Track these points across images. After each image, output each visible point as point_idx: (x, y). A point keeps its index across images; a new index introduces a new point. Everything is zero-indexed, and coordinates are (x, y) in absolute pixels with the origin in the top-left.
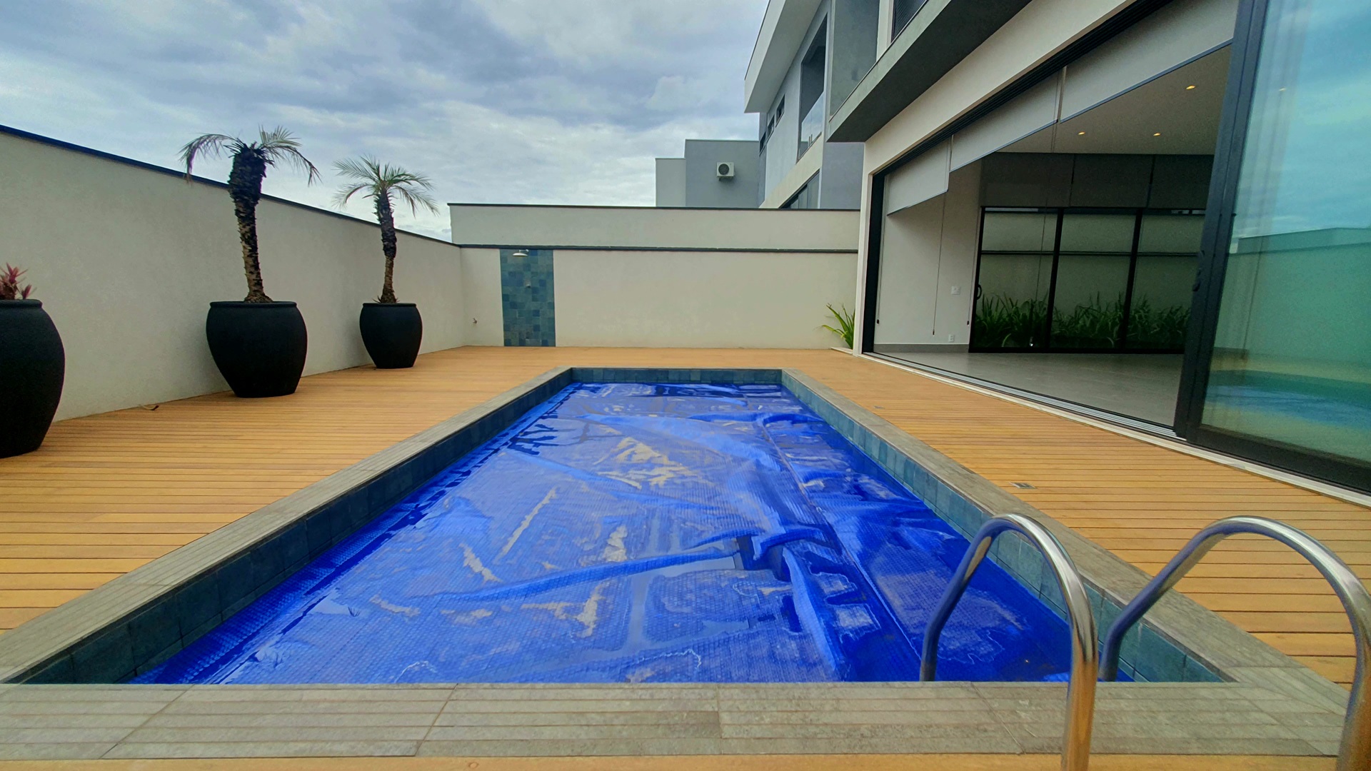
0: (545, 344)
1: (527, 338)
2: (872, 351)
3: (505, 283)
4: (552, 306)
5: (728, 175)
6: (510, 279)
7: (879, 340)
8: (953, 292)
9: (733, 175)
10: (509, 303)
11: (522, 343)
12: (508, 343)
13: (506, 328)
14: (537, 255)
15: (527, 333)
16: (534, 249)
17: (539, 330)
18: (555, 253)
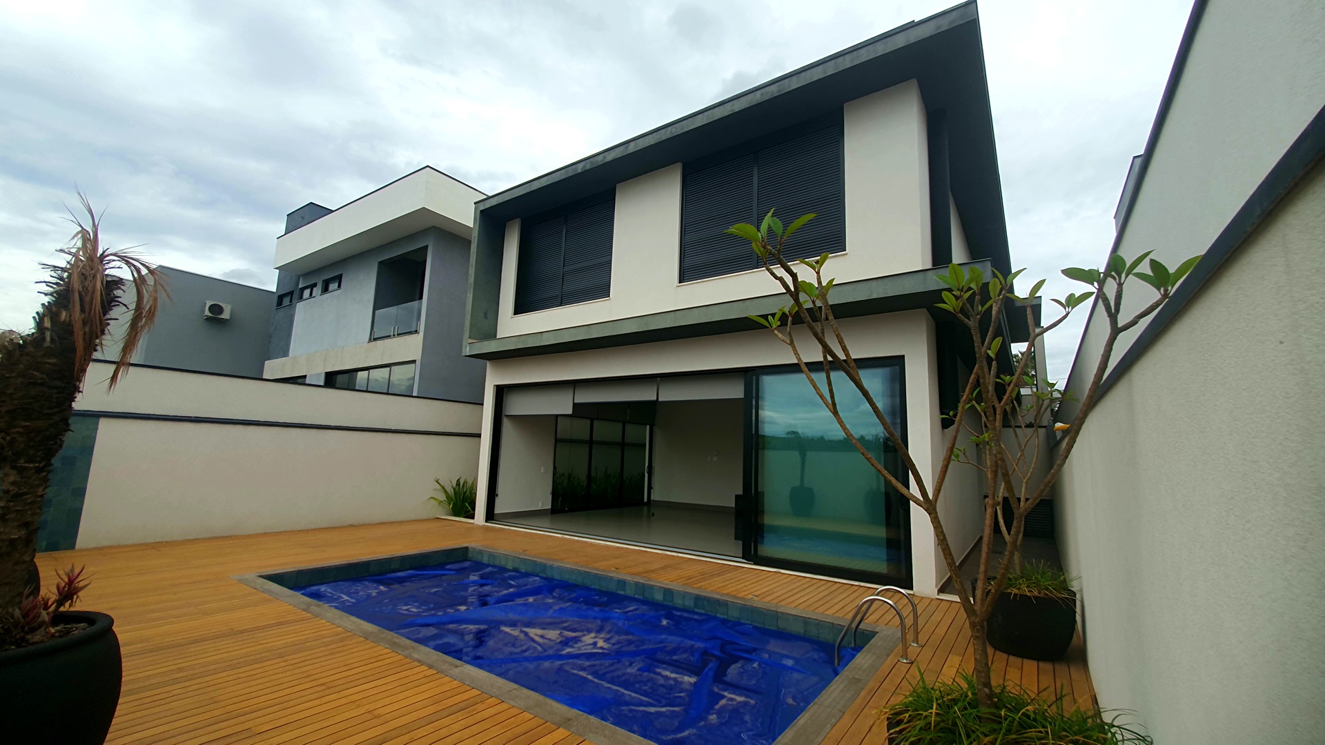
2: (493, 520)
5: (222, 316)
7: (497, 510)
8: (542, 471)
9: (228, 318)
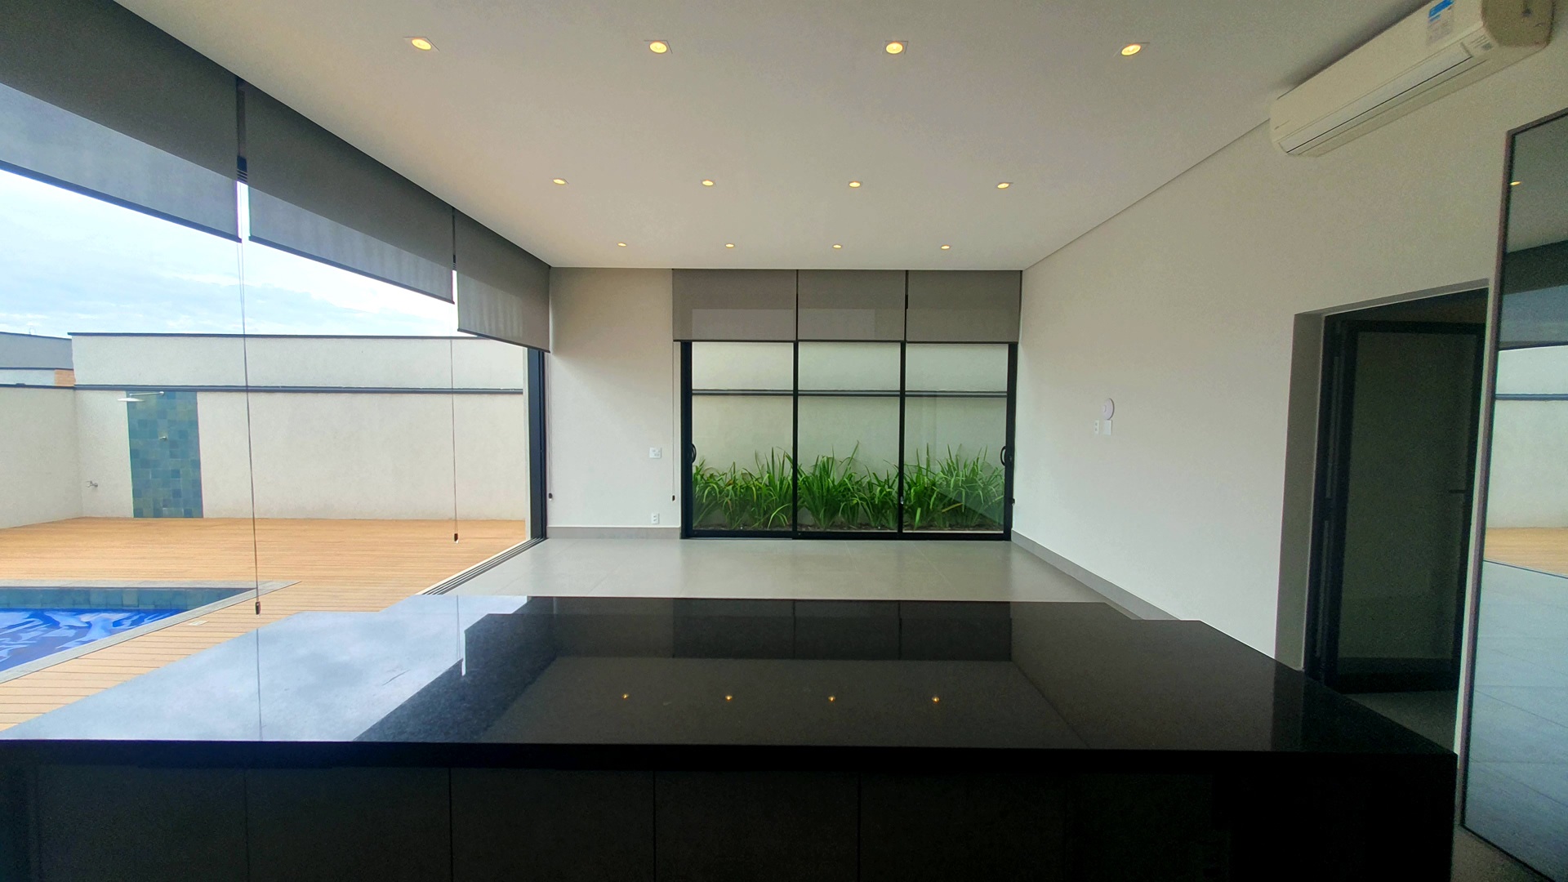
0: (188, 514)
1: (164, 506)
2: (544, 537)
3: (133, 433)
4: (197, 464)
6: (140, 427)
7: (553, 521)
8: (651, 455)
10: (138, 458)
11: (158, 514)
12: (138, 513)
13: (136, 494)
14: (174, 398)
15: (164, 500)
16: (171, 391)
17: (180, 497)
18: (201, 398)
